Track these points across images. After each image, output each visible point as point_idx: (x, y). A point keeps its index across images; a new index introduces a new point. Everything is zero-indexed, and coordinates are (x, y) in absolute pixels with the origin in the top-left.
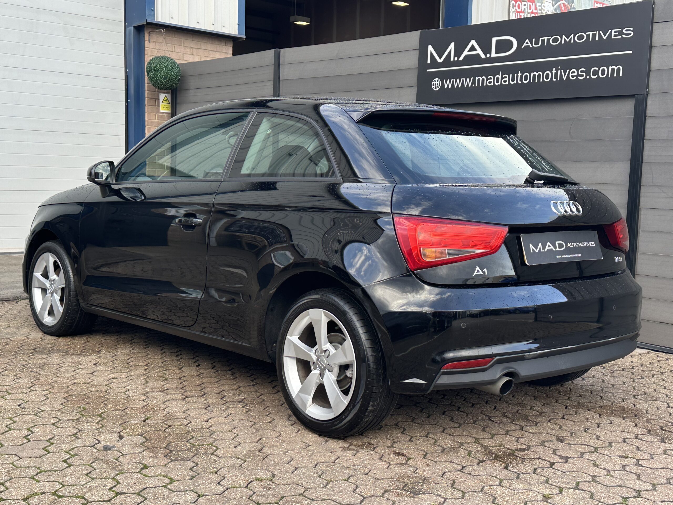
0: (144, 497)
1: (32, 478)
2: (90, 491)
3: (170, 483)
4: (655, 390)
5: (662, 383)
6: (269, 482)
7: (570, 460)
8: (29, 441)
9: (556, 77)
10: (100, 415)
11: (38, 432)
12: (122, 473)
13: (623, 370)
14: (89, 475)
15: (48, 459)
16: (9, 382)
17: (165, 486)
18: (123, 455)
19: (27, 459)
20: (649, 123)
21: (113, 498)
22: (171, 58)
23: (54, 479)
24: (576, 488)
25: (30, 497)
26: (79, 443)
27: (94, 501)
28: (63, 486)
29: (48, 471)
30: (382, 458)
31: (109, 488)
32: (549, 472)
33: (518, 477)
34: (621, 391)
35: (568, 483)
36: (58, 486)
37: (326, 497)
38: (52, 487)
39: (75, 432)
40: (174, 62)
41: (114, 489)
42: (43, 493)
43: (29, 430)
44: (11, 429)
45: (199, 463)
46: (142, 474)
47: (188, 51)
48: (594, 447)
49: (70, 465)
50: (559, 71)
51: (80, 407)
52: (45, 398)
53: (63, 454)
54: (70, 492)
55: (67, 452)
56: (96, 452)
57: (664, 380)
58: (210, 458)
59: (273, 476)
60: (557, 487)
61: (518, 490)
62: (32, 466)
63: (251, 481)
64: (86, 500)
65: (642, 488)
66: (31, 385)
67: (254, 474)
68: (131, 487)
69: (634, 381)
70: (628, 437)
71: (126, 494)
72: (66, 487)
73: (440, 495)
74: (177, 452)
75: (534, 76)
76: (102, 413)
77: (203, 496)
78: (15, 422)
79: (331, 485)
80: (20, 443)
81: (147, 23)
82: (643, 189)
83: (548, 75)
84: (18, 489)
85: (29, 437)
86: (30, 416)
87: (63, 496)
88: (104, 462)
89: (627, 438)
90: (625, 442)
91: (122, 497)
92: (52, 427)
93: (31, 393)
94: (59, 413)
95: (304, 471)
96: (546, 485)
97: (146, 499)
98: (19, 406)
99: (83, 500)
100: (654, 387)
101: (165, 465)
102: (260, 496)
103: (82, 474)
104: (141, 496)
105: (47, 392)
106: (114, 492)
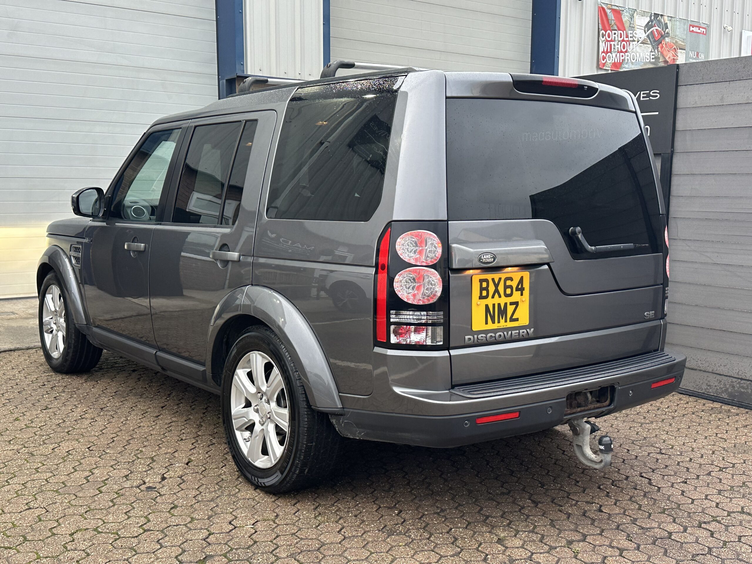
1: (82, 515)
2: (124, 528)
3: (191, 522)
4: (656, 435)
5: (668, 428)
6: (271, 523)
7: (539, 505)
8: (88, 482)
10: (152, 458)
11: (97, 474)
12: (154, 512)
14: (127, 513)
15: (99, 498)
16: (86, 425)
17: (185, 525)
18: (160, 495)
19: (82, 498)
20: (675, 181)
21: (141, 534)
23: (99, 517)
24: (532, 531)
25: (76, 533)
26: (128, 484)
27: (124, 537)
28: (104, 523)
29: (96, 509)
30: (376, 502)
31: (140, 525)
33: (485, 521)
36: (100, 523)
38: (95, 524)
39: (127, 474)
41: (144, 526)
43: (90, 471)
44: (76, 470)
45: (220, 504)
46: (170, 513)
48: (568, 493)
49: (115, 505)
51: (138, 450)
52: (112, 441)
53: (112, 494)
54: (108, 529)
55: (116, 492)
56: (140, 492)
57: (670, 425)
59: (277, 517)
62: (84, 504)
63: (257, 522)
64: (119, 536)
65: (590, 532)
66: (104, 428)
67: (262, 515)
68: (158, 525)
69: (641, 426)
71: (152, 531)
73: (408, 537)
74: (205, 493)
76: (154, 456)
77: (213, 534)
78: (81, 464)
79: (322, 526)
80: (80, 483)
81: (238, 76)
84: (68, 525)
85: (89, 478)
86: (94, 458)
87: (102, 532)
88: (143, 502)
91: (148, 533)
92: (110, 468)
93: (102, 436)
94: (119, 456)
97: (166, 536)
98: (88, 448)
101: (191, 506)
103: (122, 512)
104: (164, 533)
106: (143, 529)
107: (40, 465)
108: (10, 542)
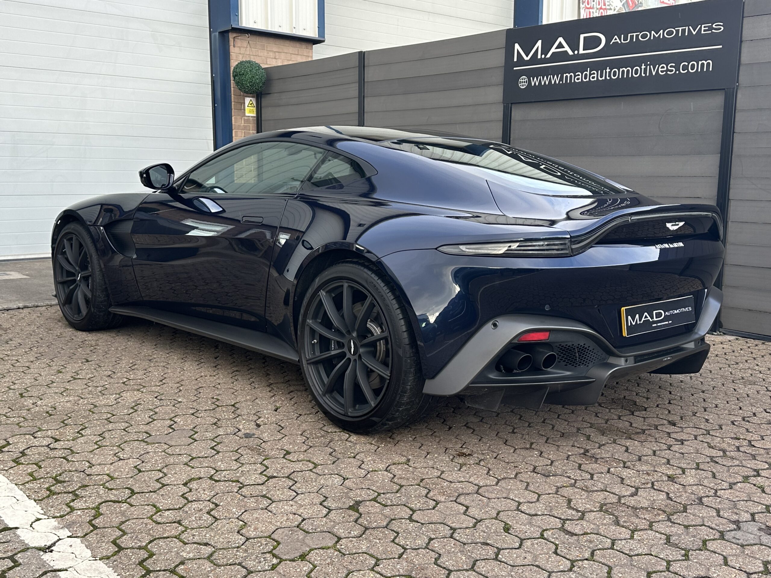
0: (294, 481)
1: (186, 464)
2: (243, 476)
3: (315, 468)
4: (751, 375)
5: (757, 367)
6: (406, 466)
7: (685, 443)
8: (175, 430)
9: (645, 72)
10: (233, 406)
11: (180, 422)
12: (268, 459)
13: (717, 356)
14: (238, 460)
15: (196, 447)
16: (141, 375)
17: (311, 470)
18: (264, 442)
19: (177, 447)
20: (739, 117)
21: (266, 481)
22: (256, 62)
23: (207, 465)
24: (697, 468)
25: (189, 482)
26: (221, 432)
27: (249, 485)
28: (217, 471)
29: (199, 457)
30: (507, 443)
31: (259, 472)
32: (667, 454)
33: (640, 460)
34: (719, 377)
35: (689, 464)
36: (213, 472)
37: (462, 479)
38: (207, 472)
39: (215, 422)
40: (259, 66)
41: (264, 473)
42: (200, 478)
43: (171, 419)
44: (154, 420)
45: (336, 449)
46: (286, 459)
47: (271, 54)
48: (705, 430)
49: (218, 452)
50: (648, 67)
51: (213, 398)
52: (178, 390)
53: (209, 442)
54: (225, 477)
55: (212, 440)
56: (239, 439)
57: (757, 365)
58: (345, 444)
59: (409, 460)
60: (679, 467)
61: (643, 471)
62: (183, 453)
63: (389, 465)
64: (241, 483)
65: (759, 467)
66: (162, 378)
67: (391, 459)
68: (280, 471)
69: (729, 367)
70: (736, 419)
71: (276, 477)
72: (220, 472)
73: (569, 477)
74: (313, 438)
75: (623, 71)
76: (235, 403)
77: (347, 479)
78: (156, 413)
79: (464, 468)
80: (166, 432)
81: (232, 28)
82: (732, 182)
83: (637, 70)
84: (176, 475)
85: (173, 427)
86: (169, 407)
87: (219, 481)
88: (249, 449)
89: (735, 421)
90: (734, 424)
91: (274, 480)
92: (193, 417)
93: (165, 386)
94: (195, 404)
95: (436, 455)
96: (668, 466)
97: (296, 482)
98: (156, 398)
99: (239, 484)
100: (750, 372)
101: (306, 451)
102: (401, 478)
103: (231, 460)
104: (291, 479)
105: (178, 385)
106: (266, 476)
107: (109, 415)
108: (115, 495)
